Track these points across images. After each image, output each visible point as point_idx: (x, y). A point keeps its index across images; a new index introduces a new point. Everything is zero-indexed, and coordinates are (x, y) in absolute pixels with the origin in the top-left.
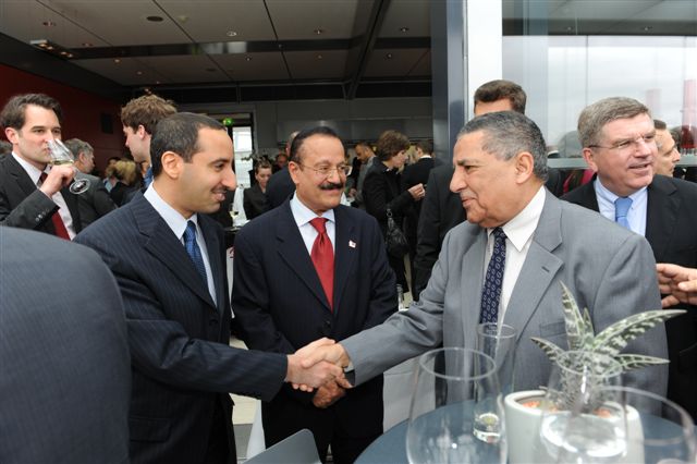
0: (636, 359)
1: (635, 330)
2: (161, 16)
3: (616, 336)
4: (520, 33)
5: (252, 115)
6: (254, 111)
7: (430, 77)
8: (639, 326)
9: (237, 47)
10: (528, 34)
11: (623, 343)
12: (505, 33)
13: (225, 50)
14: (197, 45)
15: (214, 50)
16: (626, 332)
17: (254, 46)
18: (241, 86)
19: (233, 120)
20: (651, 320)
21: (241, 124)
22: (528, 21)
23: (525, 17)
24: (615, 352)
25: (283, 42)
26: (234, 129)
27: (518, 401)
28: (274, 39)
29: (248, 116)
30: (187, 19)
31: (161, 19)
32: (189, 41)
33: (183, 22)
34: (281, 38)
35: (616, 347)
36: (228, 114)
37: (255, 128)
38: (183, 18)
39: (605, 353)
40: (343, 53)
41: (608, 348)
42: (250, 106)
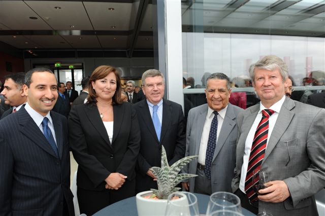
0: (186, 175)
1: (183, 164)
2: (36, 17)
3: (176, 167)
4: (191, 31)
5: (83, 64)
6: (84, 63)
7: (153, 49)
8: (184, 163)
9: (76, 33)
10: (195, 32)
11: (179, 170)
12: (183, 31)
13: (71, 34)
14: (56, 31)
15: (65, 33)
16: (179, 165)
17: (84, 32)
18: (78, 50)
19: (74, 66)
20: (188, 160)
21: (78, 68)
22: (195, 26)
23: (193, 24)
24: (176, 173)
25: (97, 31)
26: (74, 70)
27: (141, 196)
28: (92, 29)
29: (81, 64)
30: (49, 19)
31: (36, 18)
32: (52, 29)
33: (48, 20)
34: (95, 29)
35: (176, 171)
36: (71, 63)
37: (84, 70)
38: (47, 18)
39: (172, 174)
40: (126, 37)
41: (173, 172)
42: (82, 60)
